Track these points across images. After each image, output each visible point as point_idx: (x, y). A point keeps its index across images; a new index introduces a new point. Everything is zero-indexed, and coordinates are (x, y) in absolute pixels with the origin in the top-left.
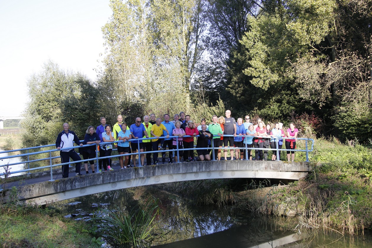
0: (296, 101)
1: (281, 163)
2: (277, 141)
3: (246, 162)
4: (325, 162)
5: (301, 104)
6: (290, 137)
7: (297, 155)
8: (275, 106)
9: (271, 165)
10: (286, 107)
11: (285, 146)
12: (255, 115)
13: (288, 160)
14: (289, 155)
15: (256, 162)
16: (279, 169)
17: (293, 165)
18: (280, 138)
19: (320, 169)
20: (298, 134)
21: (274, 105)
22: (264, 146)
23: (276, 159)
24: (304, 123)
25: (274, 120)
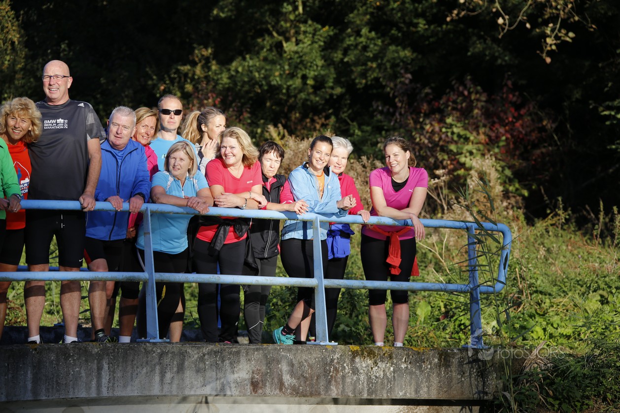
0: (423, 15)
1: (337, 356)
2: (318, 235)
3: (147, 352)
4: (568, 351)
5: (448, 32)
6: (387, 216)
7: (423, 311)
8: (307, 41)
9: (284, 367)
10: (365, 48)
11: (360, 264)
12: (196, 88)
13: (374, 341)
14: (378, 314)
15: (205, 350)
16: (327, 388)
17: (403, 366)
18: (334, 219)
19: (541, 386)
20: (429, 197)
21: (301, 37)
22: (246, 264)
23: (312, 331)
24: (459, 136)
25: (301, 120)
